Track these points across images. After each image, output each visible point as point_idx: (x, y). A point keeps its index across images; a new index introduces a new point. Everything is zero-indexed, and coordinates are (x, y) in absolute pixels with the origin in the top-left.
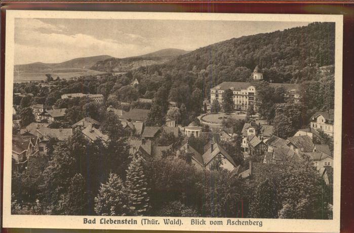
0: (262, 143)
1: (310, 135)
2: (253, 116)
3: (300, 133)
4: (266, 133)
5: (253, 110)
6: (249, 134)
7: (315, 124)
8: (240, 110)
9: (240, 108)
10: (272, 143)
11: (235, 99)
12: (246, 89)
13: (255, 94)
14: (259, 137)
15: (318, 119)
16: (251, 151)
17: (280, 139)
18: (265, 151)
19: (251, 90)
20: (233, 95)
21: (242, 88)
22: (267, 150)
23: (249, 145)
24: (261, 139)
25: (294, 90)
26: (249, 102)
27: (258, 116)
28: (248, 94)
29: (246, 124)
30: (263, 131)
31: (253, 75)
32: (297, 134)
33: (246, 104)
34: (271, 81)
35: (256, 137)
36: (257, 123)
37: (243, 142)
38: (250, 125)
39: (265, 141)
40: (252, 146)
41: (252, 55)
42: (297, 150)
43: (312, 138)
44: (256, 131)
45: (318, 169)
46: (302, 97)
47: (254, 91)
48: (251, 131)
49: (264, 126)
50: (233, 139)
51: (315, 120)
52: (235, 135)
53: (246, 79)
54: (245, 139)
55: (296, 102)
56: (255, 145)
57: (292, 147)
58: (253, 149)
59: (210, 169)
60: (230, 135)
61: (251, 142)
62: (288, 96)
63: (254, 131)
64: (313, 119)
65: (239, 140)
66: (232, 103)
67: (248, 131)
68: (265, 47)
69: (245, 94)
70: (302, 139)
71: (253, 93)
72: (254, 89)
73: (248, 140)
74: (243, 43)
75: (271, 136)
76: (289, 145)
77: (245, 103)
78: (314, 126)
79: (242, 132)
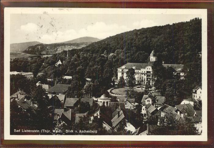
0: (157, 110)
1: (192, 103)
2: (150, 89)
3: (185, 102)
4: (159, 103)
5: (150, 84)
6: (147, 103)
7: (195, 95)
8: (140, 84)
9: (140, 83)
10: (165, 110)
11: (136, 76)
12: (144, 68)
13: (151, 73)
14: (154, 105)
15: (198, 91)
16: (148, 116)
17: (170, 106)
18: (159, 116)
19: (149, 69)
20: (135, 73)
21: (142, 68)
22: (160, 115)
23: (147, 112)
24: (155, 107)
25: (180, 69)
26: (147, 79)
27: (153, 89)
28: (146, 72)
29: (144, 96)
30: (157, 101)
31: (150, 58)
32: (182, 103)
33: (145, 80)
34: (163, 62)
35: (152, 105)
36: (153, 94)
37: (142, 110)
38: (147, 96)
39: (158, 109)
40: (149, 113)
41: (149, 42)
42: (182, 115)
43: (193, 106)
44: (152, 101)
45: (197, 129)
46: (186, 75)
47: (151, 70)
48: (148, 101)
49: (158, 97)
50: (135, 107)
51: (196, 92)
52: (136, 104)
53: (145, 61)
54: (144, 107)
55: (182, 78)
56: (152, 112)
57: (179, 113)
58: (150, 115)
59: (117, 130)
60: (133, 104)
61: (149, 109)
62: (176, 74)
63: (151, 101)
64: (194, 91)
65: (139, 108)
66: (134, 79)
67: (146, 100)
68: (159, 37)
69: (144, 72)
70: (186, 106)
71: (150, 72)
72: (151, 68)
73: (146, 108)
74: (142, 34)
75: (164, 104)
76: (176, 111)
77: (143, 79)
78: (194, 97)
79: (142, 101)
